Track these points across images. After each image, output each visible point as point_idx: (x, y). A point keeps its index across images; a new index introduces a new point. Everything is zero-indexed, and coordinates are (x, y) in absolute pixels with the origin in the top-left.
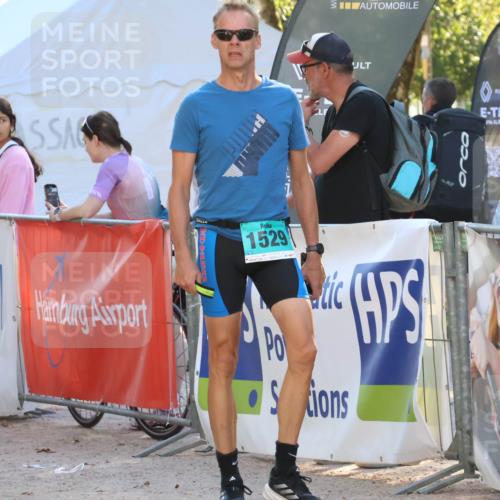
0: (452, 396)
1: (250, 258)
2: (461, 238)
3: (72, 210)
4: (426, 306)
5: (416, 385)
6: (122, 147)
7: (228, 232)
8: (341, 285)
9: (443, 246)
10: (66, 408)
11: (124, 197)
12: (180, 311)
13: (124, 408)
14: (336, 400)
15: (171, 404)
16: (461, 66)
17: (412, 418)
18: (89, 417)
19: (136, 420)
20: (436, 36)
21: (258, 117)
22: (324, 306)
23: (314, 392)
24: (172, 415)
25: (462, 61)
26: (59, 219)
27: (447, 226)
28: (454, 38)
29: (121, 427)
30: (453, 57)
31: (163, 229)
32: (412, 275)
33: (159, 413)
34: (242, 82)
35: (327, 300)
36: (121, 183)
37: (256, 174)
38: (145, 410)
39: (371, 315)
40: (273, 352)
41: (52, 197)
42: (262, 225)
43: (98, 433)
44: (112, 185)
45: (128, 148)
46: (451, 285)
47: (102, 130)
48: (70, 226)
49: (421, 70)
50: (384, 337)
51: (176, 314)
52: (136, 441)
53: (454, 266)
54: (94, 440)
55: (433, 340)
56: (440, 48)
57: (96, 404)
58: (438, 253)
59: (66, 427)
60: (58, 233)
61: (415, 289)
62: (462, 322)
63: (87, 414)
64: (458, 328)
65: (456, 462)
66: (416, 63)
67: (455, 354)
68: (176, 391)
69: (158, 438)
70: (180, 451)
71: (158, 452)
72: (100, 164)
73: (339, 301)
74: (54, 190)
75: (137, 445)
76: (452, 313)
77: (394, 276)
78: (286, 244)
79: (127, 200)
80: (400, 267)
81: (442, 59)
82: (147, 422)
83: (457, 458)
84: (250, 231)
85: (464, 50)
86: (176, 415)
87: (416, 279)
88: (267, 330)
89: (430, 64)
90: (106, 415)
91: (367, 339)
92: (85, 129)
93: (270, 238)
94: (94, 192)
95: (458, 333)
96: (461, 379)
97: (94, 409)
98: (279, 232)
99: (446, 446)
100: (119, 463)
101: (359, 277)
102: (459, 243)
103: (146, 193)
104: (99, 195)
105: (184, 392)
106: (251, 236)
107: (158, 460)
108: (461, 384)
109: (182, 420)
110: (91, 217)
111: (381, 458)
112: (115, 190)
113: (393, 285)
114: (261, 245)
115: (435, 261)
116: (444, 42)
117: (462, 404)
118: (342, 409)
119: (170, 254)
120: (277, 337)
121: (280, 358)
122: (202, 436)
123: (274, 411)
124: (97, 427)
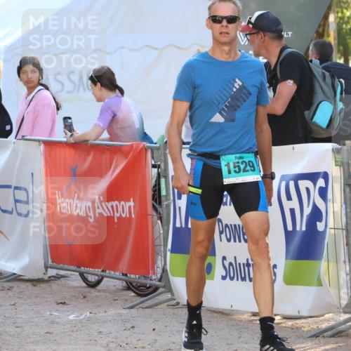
0: (348, 269)
1: (227, 181)
3: (82, 135)
4: (330, 204)
5: (323, 261)
6: (117, 91)
7: (211, 162)
9: (342, 162)
10: (77, 274)
12: (157, 206)
13: (118, 274)
15: (151, 271)
17: (320, 284)
18: (93, 280)
19: (126, 283)
20: (340, 15)
21: (237, 80)
24: (151, 280)
26: (73, 142)
27: (346, 148)
29: (116, 288)
31: (146, 149)
32: (321, 183)
33: (142, 278)
34: (227, 54)
36: (117, 117)
37: (234, 121)
38: (133, 276)
39: (292, 211)
40: (223, 236)
41: (68, 126)
42: (236, 157)
43: (99, 291)
44: (110, 118)
45: (122, 92)
46: (348, 190)
47: (104, 79)
48: (81, 146)
50: (301, 226)
51: (155, 208)
52: (125, 297)
53: (349, 177)
54: (97, 297)
55: (335, 229)
56: (343, 23)
57: (98, 271)
58: (338, 167)
59: (77, 287)
60: (72, 151)
61: (323, 193)
63: (92, 279)
65: (350, 315)
68: (154, 262)
69: (142, 296)
70: (156, 305)
71: (141, 305)
72: (102, 103)
74: (69, 121)
75: (126, 300)
77: (308, 183)
78: (254, 170)
79: (121, 128)
80: (313, 177)
81: (344, 30)
82: (134, 284)
84: (227, 161)
86: (154, 279)
87: (324, 186)
88: (219, 221)
89: (336, 34)
90: (105, 279)
91: (290, 228)
92: (91, 78)
93: (242, 167)
94: (98, 122)
97: (96, 275)
98: (249, 162)
100: (114, 312)
101: (284, 184)
103: (134, 124)
104: (101, 125)
105: (160, 263)
106: (228, 165)
107: (141, 311)
109: (158, 283)
110: (95, 140)
111: (299, 312)
112: (113, 122)
113: (308, 190)
114: (235, 171)
115: (336, 173)
116: (346, 19)
119: (150, 166)
120: (227, 226)
121: (229, 240)
122: (173, 294)
123: (224, 278)
124: (99, 287)
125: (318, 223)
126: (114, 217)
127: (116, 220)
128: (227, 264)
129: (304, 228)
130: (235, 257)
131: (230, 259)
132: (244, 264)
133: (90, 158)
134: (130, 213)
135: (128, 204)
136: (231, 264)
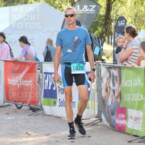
1: (73, 73)
2: (100, 67)
3: (16, 58)
6: (28, 44)
9: (96, 68)
11: (28, 56)
13: (27, 104)
14: (73, 104)
15: (37, 104)
17: (88, 108)
19: (30, 107)
21: (76, 37)
27: (97, 64)
31: (36, 63)
34: (72, 28)
37: (75, 51)
38: (31, 105)
40: (60, 92)
41: (12, 56)
43: (21, 110)
44: (25, 53)
45: (29, 44)
47: (24, 40)
48: (15, 62)
52: (29, 112)
53: (98, 73)
54: (20, 112)
57: (20, 103)
59: (14, 109)
60: (13, 64)
62: (100, 86)
63: (19, 106)
64: (99, 87)
65: (98, 119)
69: (34, 111)
70: (38, 115)
72: (23, 48)
74: (12, 54)
76: (98, 84)
79: (29, 56)
83: (98, 118)
88: (59, 87)
90: (23, 106)
92: (20, 40)
94: (21, 54)
95: (99, 89)
96: (99, 99)
98: (82, 66)
99: (96, 115)
102: (99, 68)
104: (22, 55)
108: (99, 100)
112: (26, 54)
114: (76, 69)
117: (99, 105)
118: (74, 106)
119: (37, 69)
120: (61, 89)
121: (62, 94)
122: (43, 111)
123: (59, 106)
124: (21, 109)
128: (60, 101)
133: (18, 66)
136: (62, 101)
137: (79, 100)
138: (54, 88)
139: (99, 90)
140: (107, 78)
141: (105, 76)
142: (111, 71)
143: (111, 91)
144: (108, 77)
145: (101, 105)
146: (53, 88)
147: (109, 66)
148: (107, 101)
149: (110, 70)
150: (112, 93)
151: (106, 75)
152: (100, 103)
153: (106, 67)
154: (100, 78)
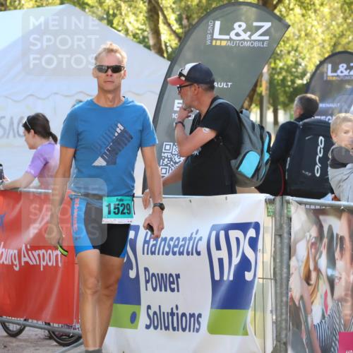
0: (274, 317)
2: (287, 208)
4: (260, 254)
5: (250, 309)
6: (51, 138)
8: (200, 239)
9: (274, 213)
11: (50, 174)
14: (192, 319)
15: (75, 321)
16: (289, 86)
18: (15, 329)
20: (273, 65)
21: (119, 125)
22: (188, 254)
23: (177, 314)
24: (74, 329)
25: (289, 83)
26: (3, 189)
27: (278, 198)
28: (285, 67)
29: (37, 336)
30: (284, 79)
32: (252, 233)
33: (66, 327)
35: (190, 250)
36: (49, 164)
37: (115, 164)
38: (56, 325)
39: (221, 261)
40: (149, 285)
42: (117, 199)
43: (20, 340)
44: (42, 165)
45: (55, 139)
46: (278, 240)
47: (37, 126)
49: (261, 89)
50: (229, 276)
52: (47, 347)
53: (281, 227)
54: (17, 346)
55: (263, 278)
56: (275, 74)
57: (21, 320)
58: (270, 218)
61: (253, 243)
62: (285, 266)
63: (14, 327)
64: (281, 270)
66: (259, 84)
67: (278, 288)
69: (64, 345)
73: (198, 250)
75: (48, 350)
76: (278, 260)
77: (239, 234)
78: (130, 213)
80: (243, 227)
81: (276, 81)
85: (292, 75)
86: (77, 328)
87: (254, 236)
88: (146, 270)
89: (268, 85)
90: (27, 328)
91: (217, 277)
92: (25, 125)
94: (29, 170)
95: (281, 275)
96: (281, 306)
97: (18, 324)
98: (127, 204)
101: (214, 233)
102: (286, 211)
104: (32, 172)
106: (109, 206)
108: (281, 309)
110: (25, 188)
112: (44, 169)
113: (238, 240)
114: (115, 213)
115: (267, 224)
116: (278, 70)
117: (281, 323)
118: (197, 326)
120: (153, 275)
121: (155, 289)
123: (148, 327)
124: (21, 337)
125: (246, 273)
126: (40, 265)
127: (42, 269)
128: (151, 313)
129: (231, 278)
130: (160, 307)
131: (155, 308)
132: (168, 313)
133: (19, 206)
134: (57, 261)
135: (55, 253)
136: (155, 313)
137: (212, 308)
138: (130, 271)
139: (281, 279)
140: (308, 242)
141: (304, 236)
142: (325, 221)
143: (321, 282)
144: (313, 240)
145: (286, 322)
146: (129, 274)
147: (318, 207)
148: (308, 312)
149: (321, 218)
150: (324, 286)
151: (308, 234)
152: (284, 317)
153: (307, 211)
154: (286, 241)
